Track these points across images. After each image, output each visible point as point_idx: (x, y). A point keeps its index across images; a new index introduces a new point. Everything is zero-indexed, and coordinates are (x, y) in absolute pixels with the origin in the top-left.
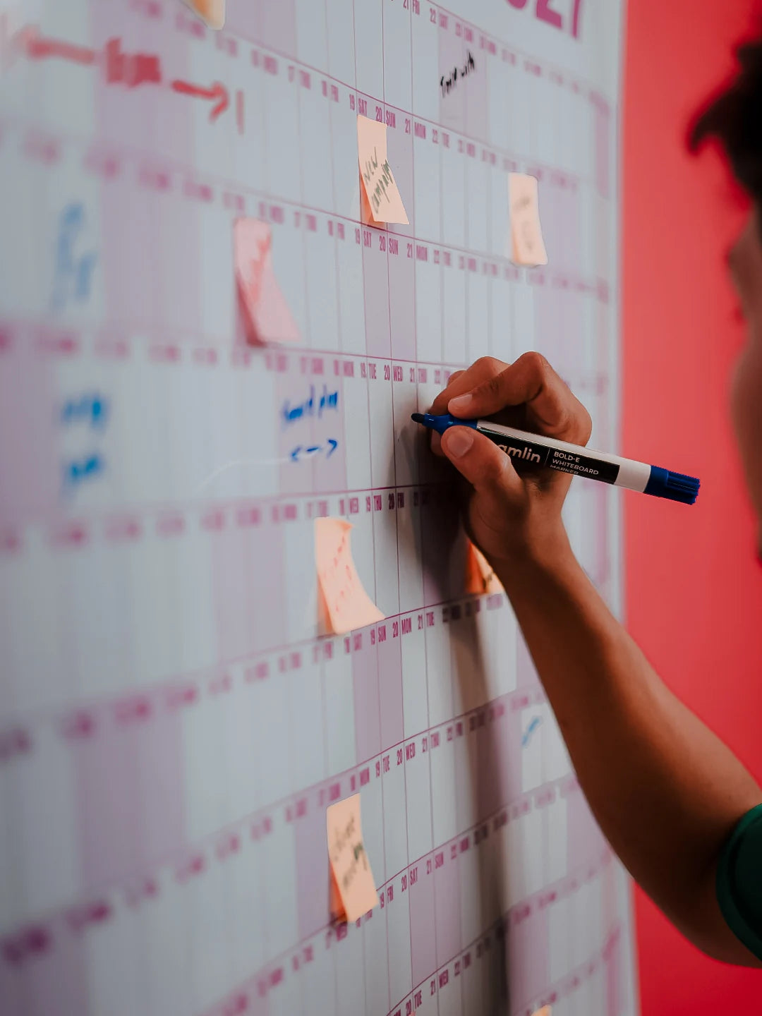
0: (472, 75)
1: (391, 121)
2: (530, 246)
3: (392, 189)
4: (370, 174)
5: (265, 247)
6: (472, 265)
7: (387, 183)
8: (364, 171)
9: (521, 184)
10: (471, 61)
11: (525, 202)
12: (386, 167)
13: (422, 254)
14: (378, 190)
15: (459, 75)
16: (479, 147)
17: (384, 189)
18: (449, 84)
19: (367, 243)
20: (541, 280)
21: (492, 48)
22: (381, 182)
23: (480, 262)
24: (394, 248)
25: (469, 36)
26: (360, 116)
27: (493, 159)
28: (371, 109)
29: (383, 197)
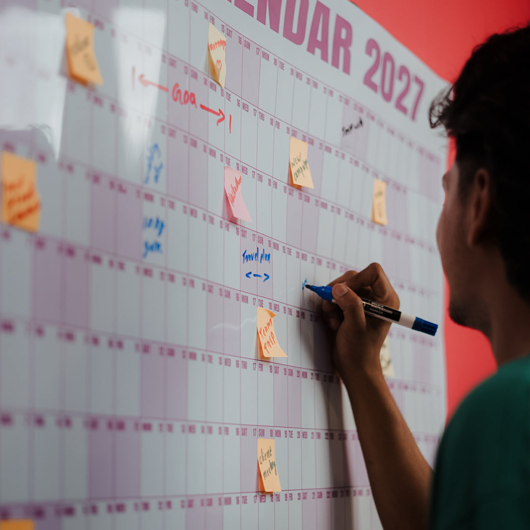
0: (360, 129)
1: (311, 142)
2: (380, 215)
3: (307, 172)
4: (295, 164)
5: (238, 182)
6: (352, 217)
7: (304, 169)
8: (292, 161)
9: (379, 185)
10: (361, 122)
11: (380, 194)
12: (305, 162)
13: (324, 205)
14: (298, 171)
15: (353, 127)
16: (361, 163)
17: (302, 171)
18: (347, 131)
19: (290, 194)
20: (385, 233)
21: (373, 118)
22: (301, 168)
23: (356, 216)
24: (307, 200)
25: (361, 110)
26: (292, 137)
27: (367, 170)
28: (299, 134)
29: (301, 174)
